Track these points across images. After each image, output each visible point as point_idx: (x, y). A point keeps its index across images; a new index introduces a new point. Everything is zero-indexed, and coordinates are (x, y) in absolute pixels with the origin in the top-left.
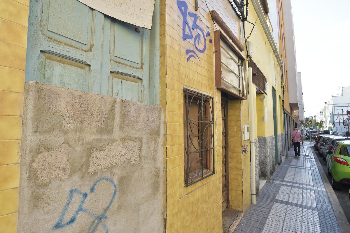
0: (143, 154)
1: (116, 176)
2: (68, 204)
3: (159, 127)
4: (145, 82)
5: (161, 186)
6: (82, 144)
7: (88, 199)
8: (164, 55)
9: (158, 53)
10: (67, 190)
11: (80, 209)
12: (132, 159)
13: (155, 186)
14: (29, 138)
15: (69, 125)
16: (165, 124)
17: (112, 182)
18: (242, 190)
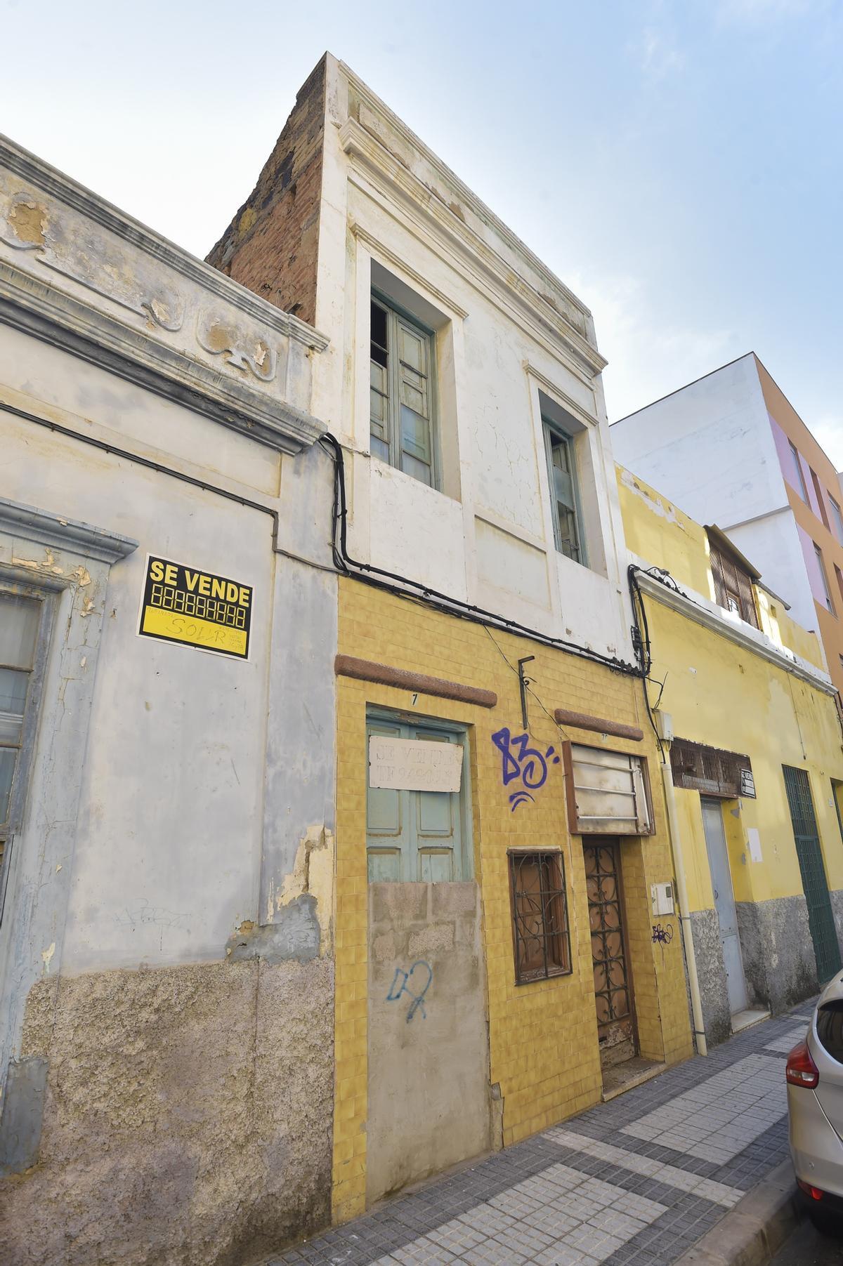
0: (457, 939)
1: (431, 961)
2: (395, 981)
3: (475, 907)
4: (457, 852)
5: (481, 979)
6: (403, 930)
7: (409, 979)
8: (476, 816)
9: (470, 815)
10: (394, 968)
11: (403, 988)
12: (445, 945)
13: (474, 979)
14: (371, 926)
15: (394, 913)
16: (482, 902)
17: (428, 967)
18: (659, 1017)
